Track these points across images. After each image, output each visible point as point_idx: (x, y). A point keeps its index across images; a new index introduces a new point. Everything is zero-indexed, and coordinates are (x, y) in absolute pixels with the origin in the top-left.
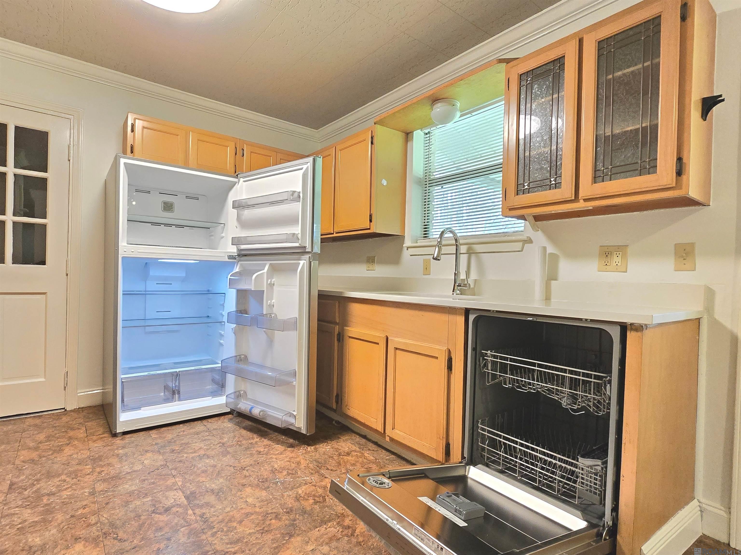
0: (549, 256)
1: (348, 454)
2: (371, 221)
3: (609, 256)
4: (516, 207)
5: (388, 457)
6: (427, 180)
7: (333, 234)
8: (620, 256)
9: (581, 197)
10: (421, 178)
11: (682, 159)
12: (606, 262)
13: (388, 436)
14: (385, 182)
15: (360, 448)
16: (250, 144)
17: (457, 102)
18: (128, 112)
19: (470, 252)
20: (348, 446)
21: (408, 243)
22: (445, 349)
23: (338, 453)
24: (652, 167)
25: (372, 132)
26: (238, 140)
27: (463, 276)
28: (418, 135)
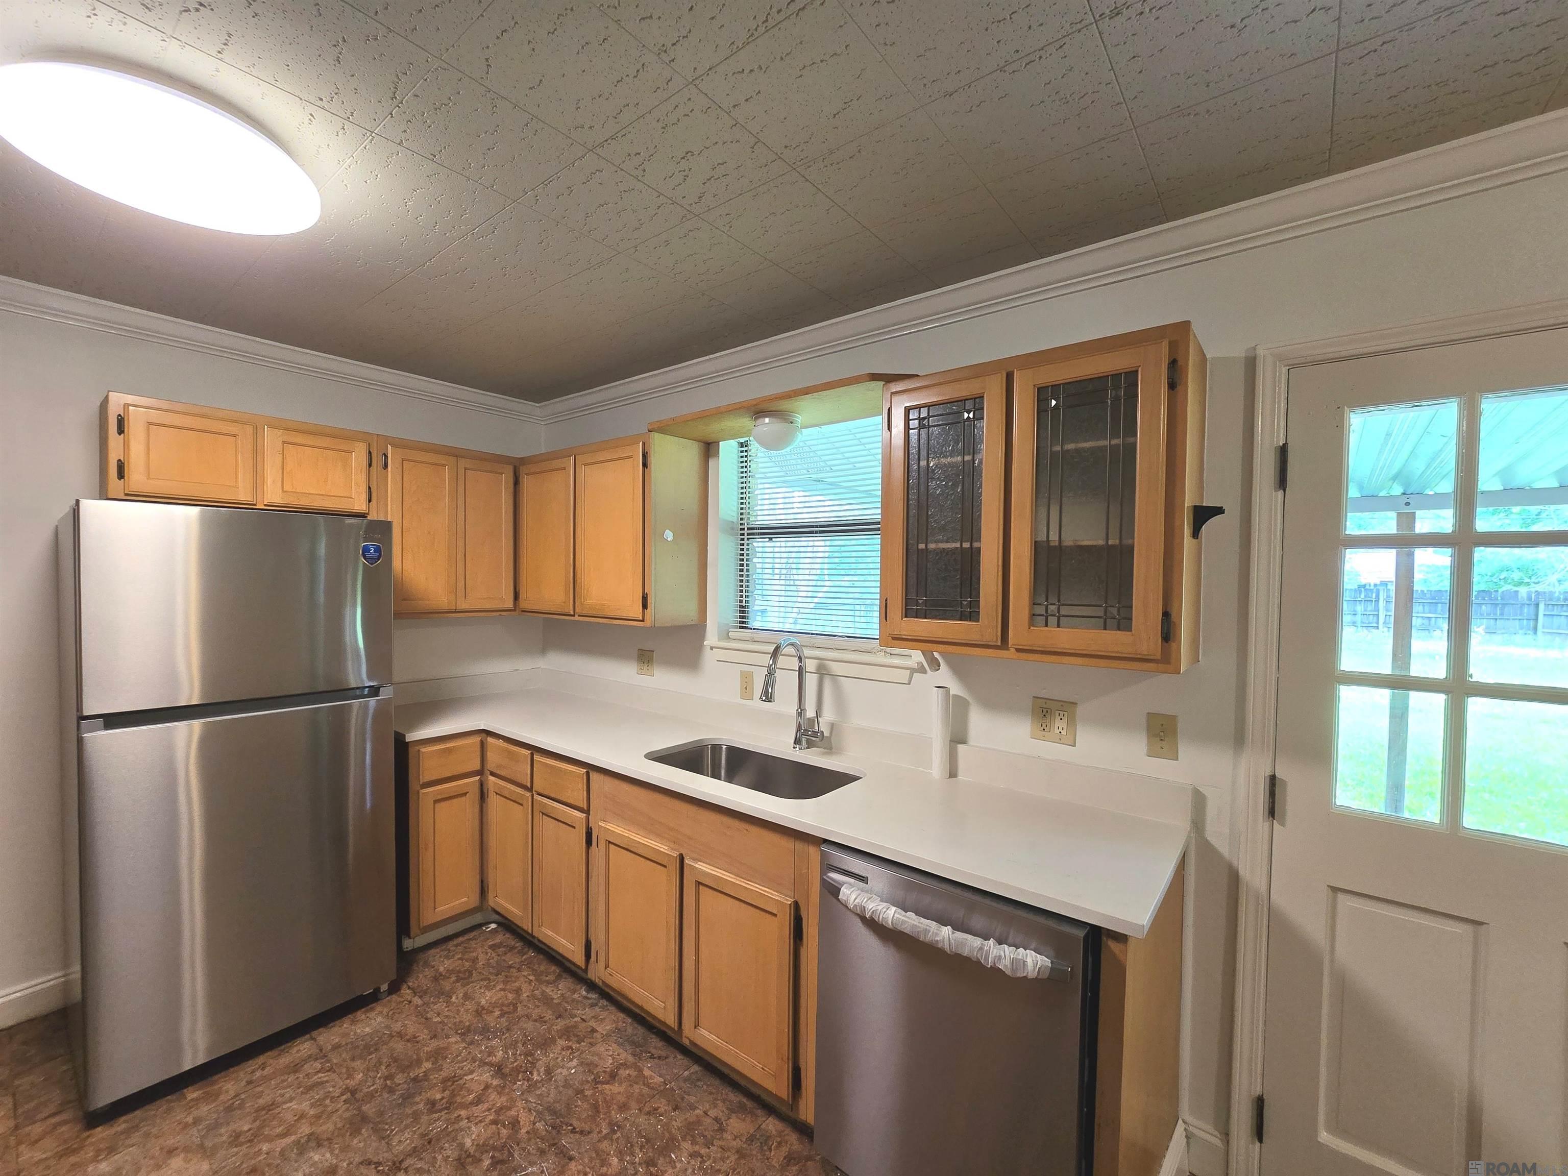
0: (953, 699)
1: (613, 1076)
2: (645, 606)
3: (1048, 716)
4: (904, 637)
5: (686, 1073)
6: (746, 527)
7: (574, 616)
8: (1065, 719)
9: (1013, 645)
10: (733, 522)
11: (1170, 614)
12: (1044, 725)
13: (685, 1037)
15: (634, 1055)
16: (400, 444)
17: (796, 417)
18: (109, 391)
20: (611, 1053)
21: (711, 638)
22: (790, 903)
23: (593, 1077)
24: (1125, 618)
25: (644, 444)
26: (375, 437)
27: (810, 713)
28: (728, 449)
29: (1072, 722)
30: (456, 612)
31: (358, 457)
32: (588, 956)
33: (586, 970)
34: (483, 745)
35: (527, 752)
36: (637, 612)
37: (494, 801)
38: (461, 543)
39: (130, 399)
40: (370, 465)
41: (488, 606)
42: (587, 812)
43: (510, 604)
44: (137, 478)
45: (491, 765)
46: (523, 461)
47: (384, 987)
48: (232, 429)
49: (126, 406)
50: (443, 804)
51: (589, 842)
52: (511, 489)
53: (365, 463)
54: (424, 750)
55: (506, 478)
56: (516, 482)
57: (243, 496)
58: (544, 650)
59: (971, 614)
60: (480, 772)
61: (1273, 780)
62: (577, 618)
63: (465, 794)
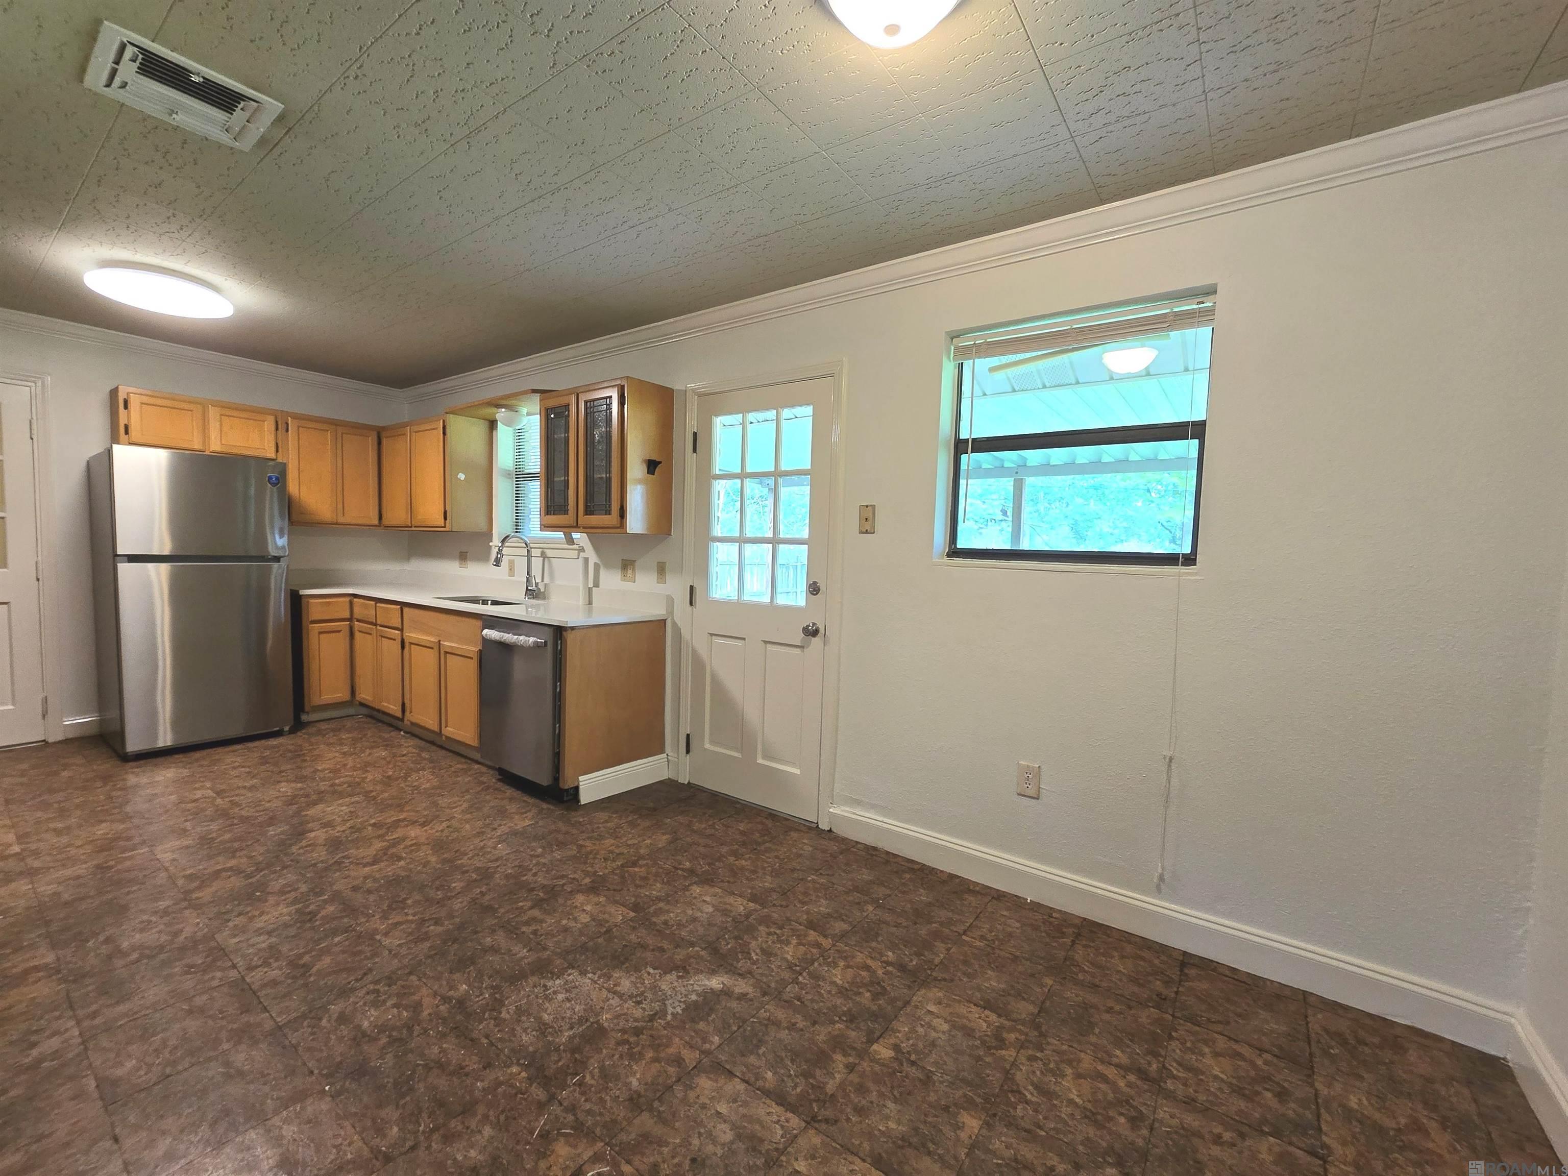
2: (445, 518)
14: (462, 476)
16: (296, 417)
19: (543, 555)
25: (444, 421)
29: (634, 570)
30: (337, 524)
31: (269, 424)
32: (403, 711)
33: (402, 720)
34: (351, 603)
35: (373, 603)
36: (441, 522)
37: (358, 635)
38: (340, 481)
39: (131, 389)
40: (277, 429)
41: (360, 522)
42: (401, 630)
43: (376, 522)
44: (134, 434)
45: (356, 616)
46: (384, 428)
47: (287, 729)
48: (191, 407)
49: (128, 394)
50: (325, 635)
51: (403, 647)
52: (376, 447)
53: (273, 428)
54: (312, 601)
55: (372, 440)
56: (380, 443)
57: (197, 446)
58: (408, 557)
59: (566, 512)
60: (350, 619)
61: (692, 587)
62: (413, 529)
63: (339, 631)
